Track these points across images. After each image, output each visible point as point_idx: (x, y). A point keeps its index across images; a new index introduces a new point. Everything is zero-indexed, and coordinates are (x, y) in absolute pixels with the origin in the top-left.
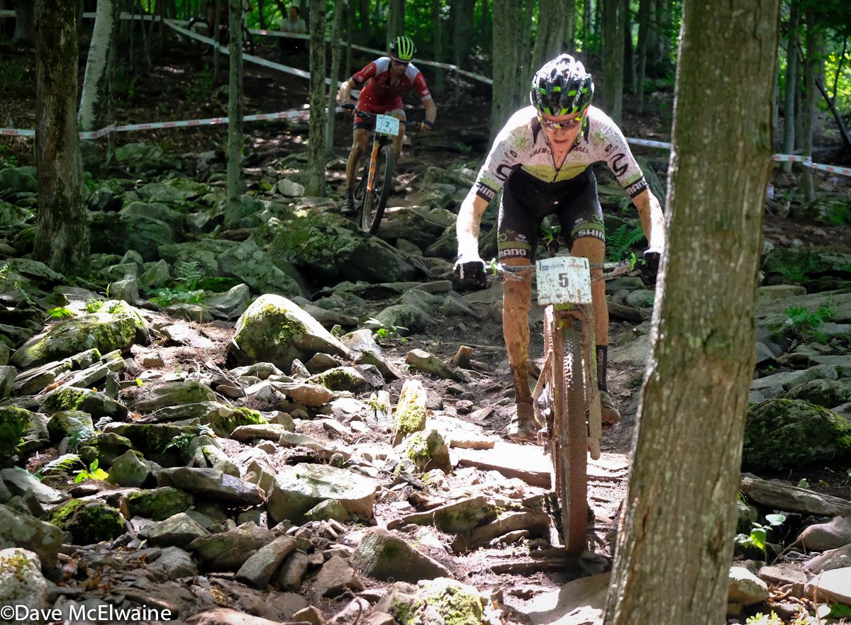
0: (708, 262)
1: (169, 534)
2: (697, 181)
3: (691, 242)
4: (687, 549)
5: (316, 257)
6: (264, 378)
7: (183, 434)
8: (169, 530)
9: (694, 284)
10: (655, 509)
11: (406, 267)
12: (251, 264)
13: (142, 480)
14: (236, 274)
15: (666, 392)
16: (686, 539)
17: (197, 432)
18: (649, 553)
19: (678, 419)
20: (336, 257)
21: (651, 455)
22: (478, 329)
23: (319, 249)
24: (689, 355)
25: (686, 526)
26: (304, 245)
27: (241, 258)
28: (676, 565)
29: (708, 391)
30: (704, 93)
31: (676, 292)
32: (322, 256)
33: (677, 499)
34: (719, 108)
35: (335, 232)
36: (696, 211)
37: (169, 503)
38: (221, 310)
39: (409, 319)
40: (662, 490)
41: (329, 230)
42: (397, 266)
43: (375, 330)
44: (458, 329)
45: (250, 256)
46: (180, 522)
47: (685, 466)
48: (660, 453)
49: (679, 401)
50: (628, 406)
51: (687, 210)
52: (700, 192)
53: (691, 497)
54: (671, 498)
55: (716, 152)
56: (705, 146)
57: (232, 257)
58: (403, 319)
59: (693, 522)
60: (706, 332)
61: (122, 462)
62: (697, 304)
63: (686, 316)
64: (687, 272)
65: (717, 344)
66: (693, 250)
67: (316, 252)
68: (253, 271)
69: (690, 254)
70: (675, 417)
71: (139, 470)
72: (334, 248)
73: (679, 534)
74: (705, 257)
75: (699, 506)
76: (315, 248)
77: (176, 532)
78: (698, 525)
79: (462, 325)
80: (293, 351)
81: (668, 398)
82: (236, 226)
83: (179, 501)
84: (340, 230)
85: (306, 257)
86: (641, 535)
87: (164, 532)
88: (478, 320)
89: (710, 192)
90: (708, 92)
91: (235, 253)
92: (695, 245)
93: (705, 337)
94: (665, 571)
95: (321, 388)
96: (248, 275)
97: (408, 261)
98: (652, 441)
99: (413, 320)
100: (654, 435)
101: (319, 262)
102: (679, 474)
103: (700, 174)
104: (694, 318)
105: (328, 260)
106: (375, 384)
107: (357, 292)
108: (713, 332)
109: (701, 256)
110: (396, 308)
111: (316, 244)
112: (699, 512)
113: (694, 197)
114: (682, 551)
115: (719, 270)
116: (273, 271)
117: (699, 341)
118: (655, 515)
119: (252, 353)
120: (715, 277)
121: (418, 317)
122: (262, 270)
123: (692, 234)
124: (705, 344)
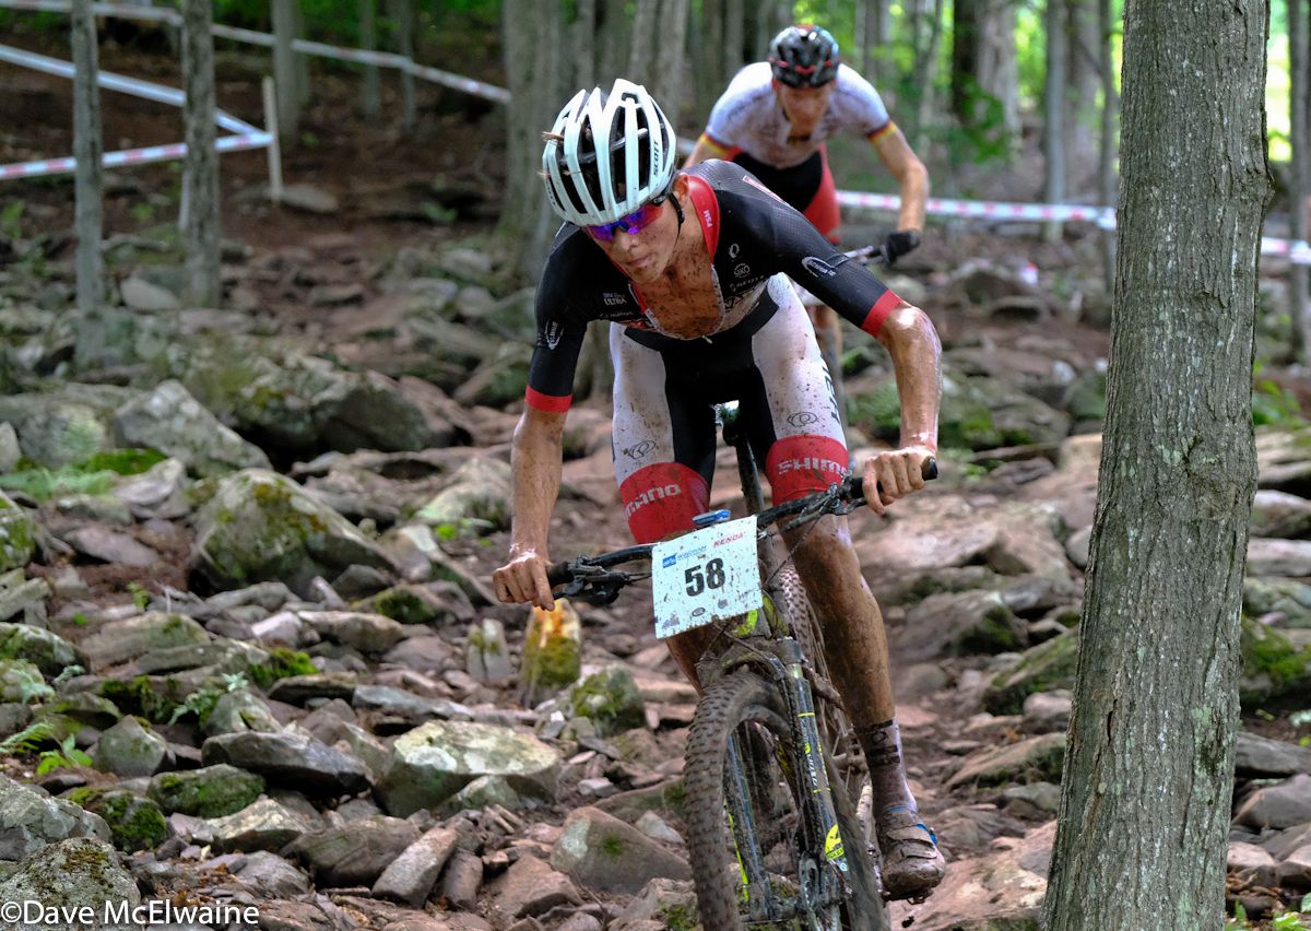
0: (1185, 340)
1: (253, 832)
2: (1164, 223)
3: (1158, 314)
4: (1173, 760)
5: (275, 411)
6: (273, 610)
7: (203, 692)
8: (252, 826)
9: (1165, 375)
10: (1125, 702)
11: (438, 426)
12: (179, 425)
13: (155, 764)
14: (153, 443)
15: (1132, 533)
16: (1171, 745)
17: (224, 687)
18: (1119, 766)
19: (1153, 571)
20: (313, 411)
21: (1115, 624)
22: (604, 522)
23: (280, 397)
24: (1163, 477)
25: (1170, 725)
26: (248, 392)
27: (157, 413)
28: (1159, 782)
29: (1194, 528)
30: (1167, 96)
31: (1140, 385)
32: (286, 411)
33: (1157, 685)
34: (1191, 115)
35: (300, 368)
36: (1164, 267)
37: (228, 791)
38: (142, 506)
39: (485, 507)
40: (1134, 674)
41: (291, 361)
42: (423, 423)
43: (433, 526)
44: (569, 523)
45: (174, 411)
46: (268, 815)
47: (1165, 638)
48: (1128, 620)
49: (1152, 543)
50: (900, 634)
51: (1150, 266)
52: (1169, 239)
53: (1176, 683)
54: (1148, 685)
55: (1189, 180)
56: (1172, 172)
57: (143, 415)
58: (476, 508)
59: (1179, 717)
60: (1186, 442)
61: (116, 737)
62: (1171, 401)
63: (1156, 421)
64: (1155, 357)
65: (1203, 459)
66: (1162, 324)
67: (274, 403)
68: (182, 437)
69: (1158, 331)
70: (1147, 566)
71: (147, 748)
72: (307, 393)
73: (1161, 737)
74: (1180, 334)
75: (1187, 696)
76: (272, 396)
77: (265, 828)
78: (1188, 725)
79: (575, 517)
80: (308, 565)
81: (1137, 539)
82: (98, 364)
83: (243, 787)
84: (311, 363)
85: (255, 413)
86: (1105, 742)
87: (244, 829)
88: (601, 507)
89: (1184, 238)
90: (1173, 92)
91: (147, 407)
92: (1165, 316)
93: (1186, 449)
94: (1143, 791)
95: (380, 621)
96: (174, 444)
97: (440, 413)
98: (1114, 604)
99: (492, 509)
100: (1118, 596)
101: (283, 421)
102: (1157, 652)
103: (1167, 213)
104: (1168, 423)
105: (297, 416)
106: (462, 615)
107: (369, 468)
108: (1197, 441)
109: (1174, 332)
110: (462, 489)
111: (274, 389)
112: (1188, 705)
113: (1160, 247)
114: (1166, 762)
115: (1200, 351)
116: (220, 437)
117: (1177, 455)
118: (1125, 711)
119: (237, 572)
120: (1196, 362)
121: (500, 504)
122: (199, 434)
123: (1158, 301)
124: (1186, 460)
